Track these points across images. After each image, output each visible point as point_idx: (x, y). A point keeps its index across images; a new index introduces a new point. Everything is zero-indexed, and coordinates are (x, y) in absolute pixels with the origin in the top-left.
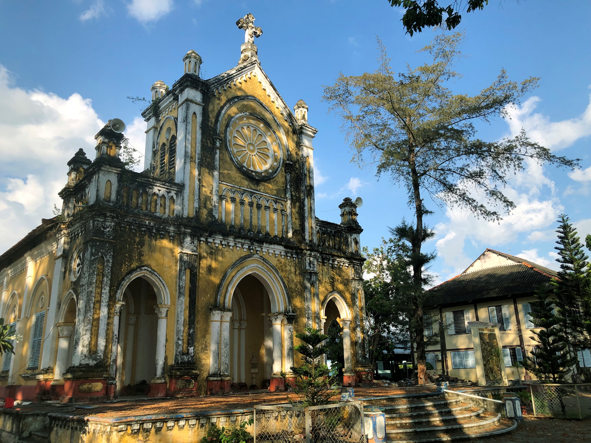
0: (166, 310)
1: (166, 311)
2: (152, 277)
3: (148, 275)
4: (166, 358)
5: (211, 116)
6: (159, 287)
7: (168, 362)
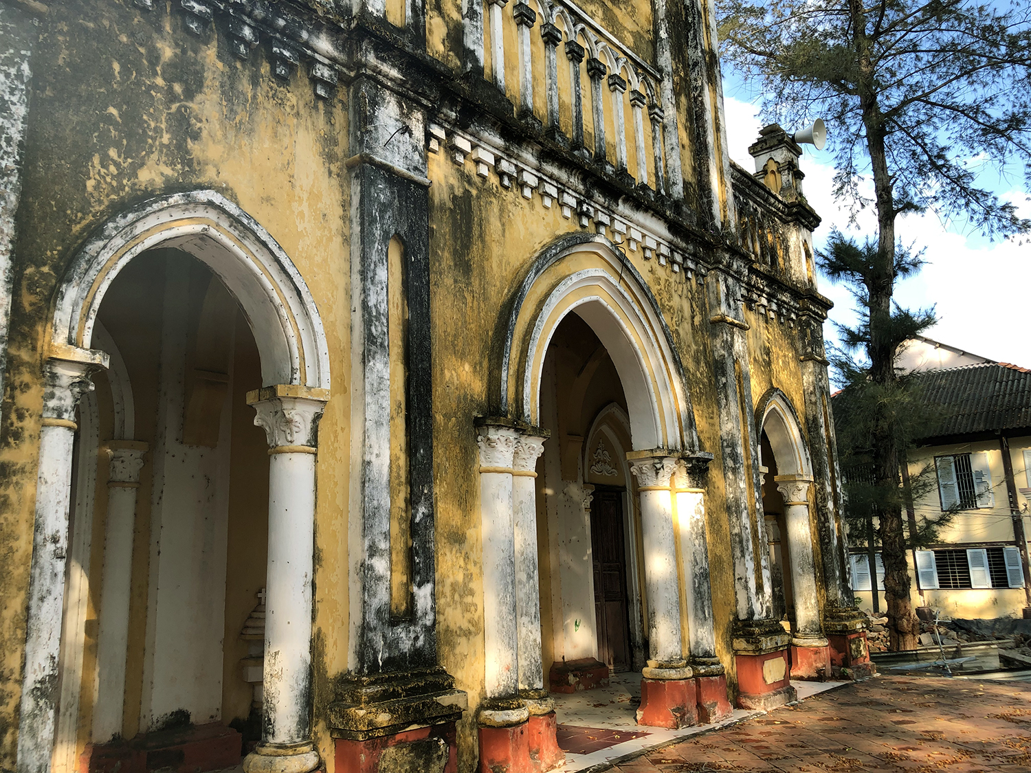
0: (309, 412)
1: (310, 417)
2: (242, 246)
3: (226, 236)
4: (316, 646)
6: (277, 300)
7: (327, 659)
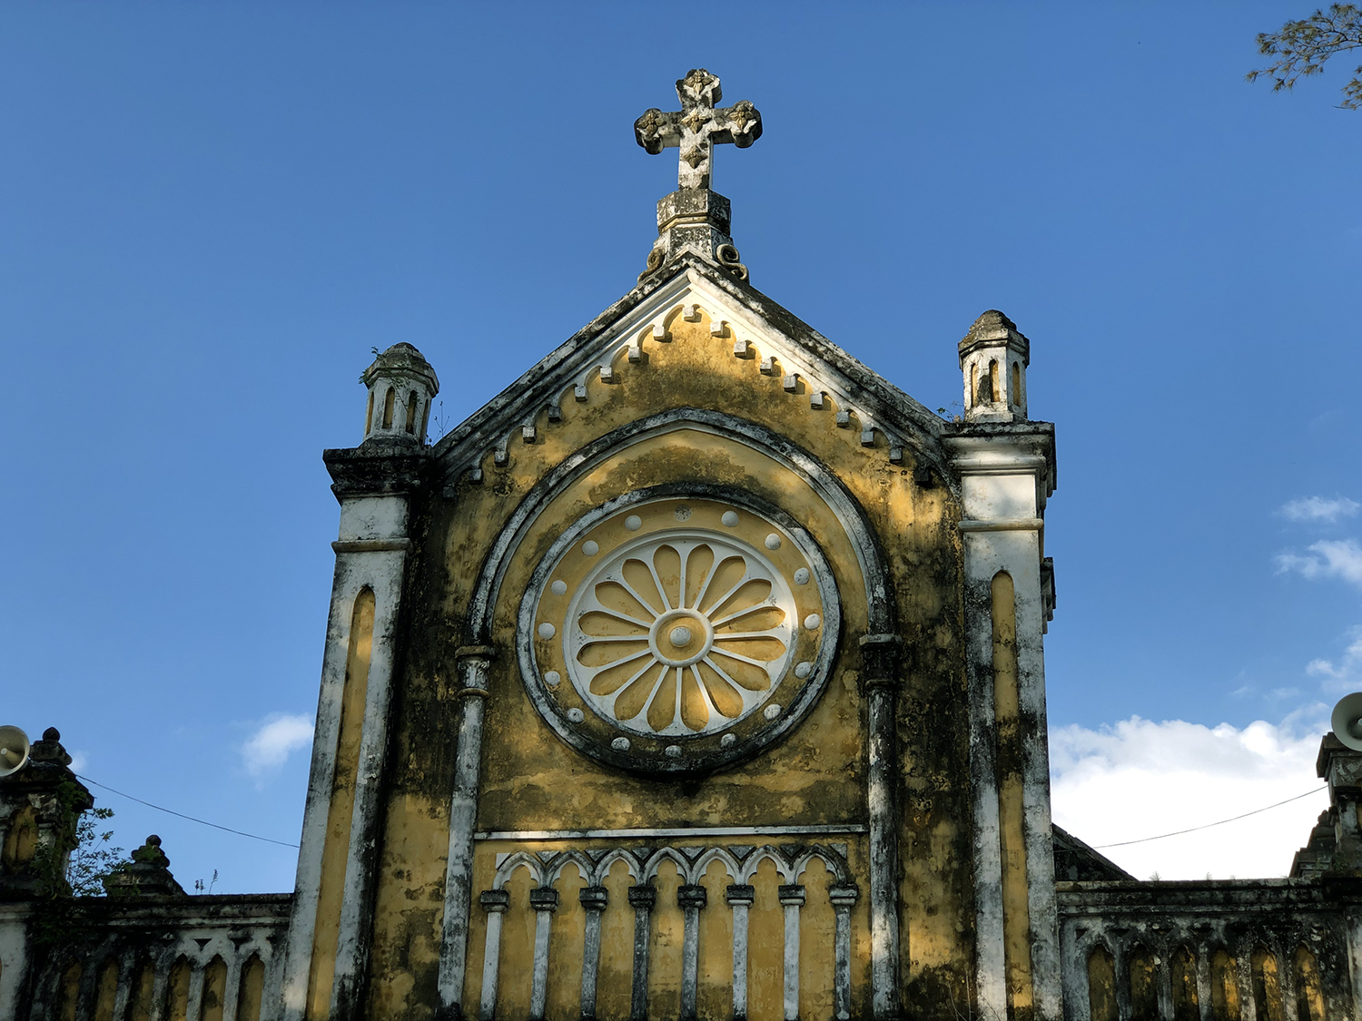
5: (455, 570)
